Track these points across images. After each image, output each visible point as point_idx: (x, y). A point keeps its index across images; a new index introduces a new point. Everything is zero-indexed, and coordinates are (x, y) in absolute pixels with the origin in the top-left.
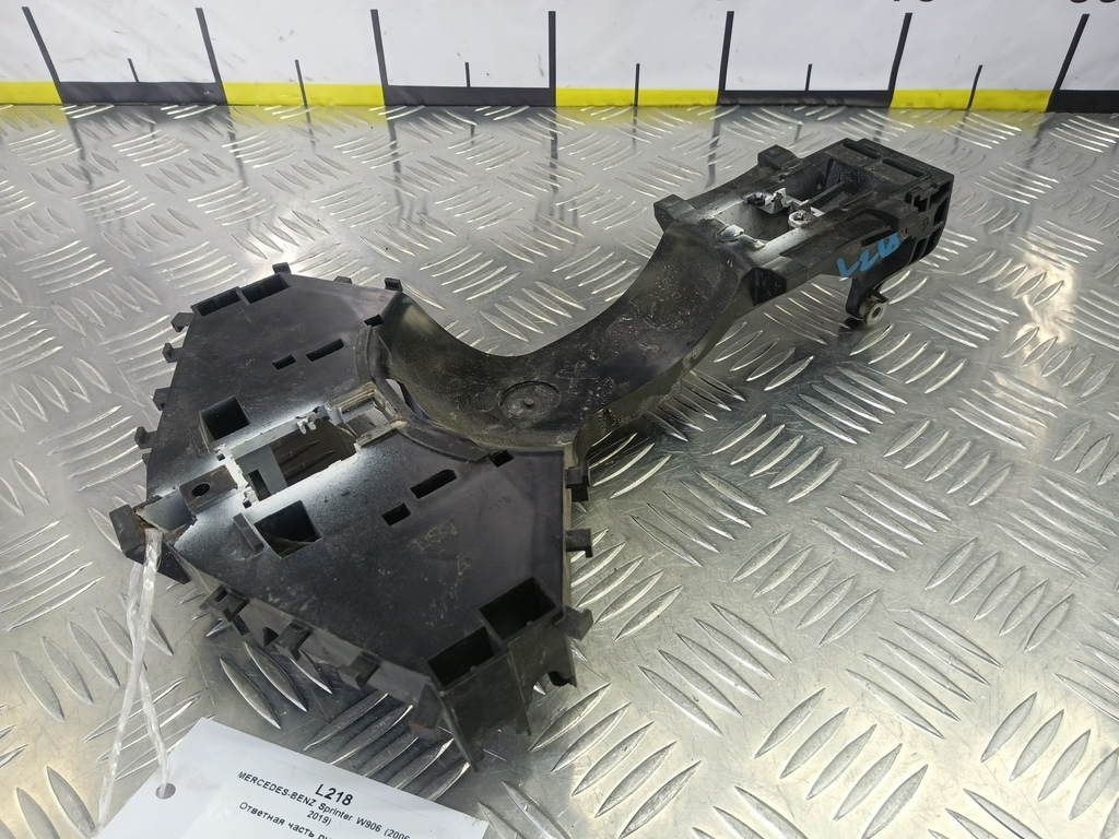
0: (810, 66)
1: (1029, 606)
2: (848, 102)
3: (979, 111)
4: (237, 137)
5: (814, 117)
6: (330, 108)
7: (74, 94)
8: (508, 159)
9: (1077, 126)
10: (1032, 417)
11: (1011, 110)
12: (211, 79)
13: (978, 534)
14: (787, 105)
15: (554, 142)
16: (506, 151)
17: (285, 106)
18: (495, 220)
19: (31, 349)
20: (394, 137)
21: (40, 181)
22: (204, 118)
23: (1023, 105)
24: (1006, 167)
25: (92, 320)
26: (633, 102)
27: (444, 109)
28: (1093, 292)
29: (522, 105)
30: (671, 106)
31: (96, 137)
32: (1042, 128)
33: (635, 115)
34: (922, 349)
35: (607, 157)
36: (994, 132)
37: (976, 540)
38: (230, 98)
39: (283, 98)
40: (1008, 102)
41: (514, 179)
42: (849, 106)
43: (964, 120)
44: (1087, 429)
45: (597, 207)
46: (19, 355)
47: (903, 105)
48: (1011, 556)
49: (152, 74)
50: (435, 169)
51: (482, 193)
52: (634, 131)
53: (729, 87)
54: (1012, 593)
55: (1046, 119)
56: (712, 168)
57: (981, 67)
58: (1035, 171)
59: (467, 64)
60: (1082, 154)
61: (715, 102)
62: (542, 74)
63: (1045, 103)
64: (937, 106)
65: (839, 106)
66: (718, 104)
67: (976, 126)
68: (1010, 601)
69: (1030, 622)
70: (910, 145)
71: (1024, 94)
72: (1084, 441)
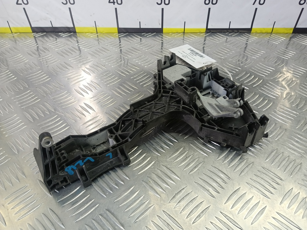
0: (230, 22)
1: (291, 166)
2: (240, 31)
3: (274, 33)
4: (79, 42)
5: (231, 35)
6: (104, 33)
7: (36, 30)
8: (151, 48)
9: (300, 37)
10: (290, 117)
11: (283, 33)
12: (72, 26)
13: (277, 147)
14: (224, 32)
15: (162, 43)
16: (151, 45)
17: (92, 33)
18: (149, 64)
19: (32, 100)
20: (120, 42)
21: (29, 54)
22: (70, 36)
23: (286, 32)
24: (282, 49)
25: (47, 92)
26: (183, 32)
27: (134, 34)
28: (305, 83)
29: (154, 33)
30: (193, 33)
31: (43, 42)
32: (291, 38)
33: (184, 35)
34: (262, 99)
36: (278, 39)
37: (277, 149)
38: (77, 31)
39: (91, 31)
40: (282, 31)
41: (153, 53)
42: (240, 32)
43: (270, 36)
44: (304, 120)
46: (29, 102)
47: (255, 32)
48: (286, 153)
49: (56, 25)
50: (132, 50)
51: (145, 57)
52: (184, 39)
53: (209, 27)
54: (286, 162)
55: (292, 36)
57: (275, 22)
58: (289, 50)
59: (140, 22)
60: (302, 45)
62: (160, 24)
63: (292, 31)
64: (263, 32)
65: (238, 32)
66: (206, 32)
67: (274, 38)
68: (286, 164)
69: (291, 170)
70: (257, 43)
71: (286, 29)
72: (303, 123)
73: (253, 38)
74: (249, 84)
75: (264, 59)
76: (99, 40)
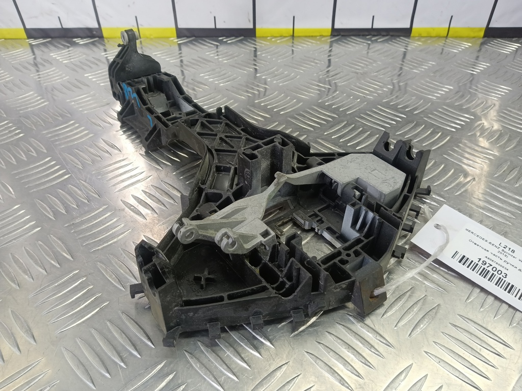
0: (373, 17)
2: (391, 33)
3: (452, 37)
4: (107, 50)
5: (376, 41)
6: (151, 39)
7: (32, 34)
8: (234, 57)
9: (497, 43)
10: (482, 159)
11: (467, 37)
12: (96, 26)
14: (363, 35)
15: (255, 51)
16: (233, 54)
18: (228, 82)
19: (10, 135)
20: (180, 49)
21: (17, 69)
22: (93, 43)
23: (472, 34)
24: (466, 59)
25: (39, 123)
26: (292, 34)
27: (204, 39)
28: (508, 108)
29: (240, 36)
30: (312, 36)
31: (43, 51)
32: (482, 44)
33: (293, 39)
34: (429, 132)
35: (280, 56)
36: (459, 46)
38: (105, 34)
40: (465, 34)
41: (236, 65)
42: (392, 35)
43: (446, 41)
44: (509, 163)
45: (276, 76)
47: (417, 35)
48: (476, 216)
49: (69, 24)
50: (200, 62)
51: (222, 71)
52: (293, 46)
53: (336, 26)
55: (483, 40)
56: (329, 60)
57: (452, 16)
58: (480, 61)
59: (215, 17)
60: (500, 54)
61: (330, 34)
62: (250, 21)
63: (482, 34)
64: (432, 35)
65: (387, 35)
66: (331, 35)
67: (450, 43)
70: (421, 51)
71: (472, 29)
72: (507, 169)
73: (414, 45)
74: (407, 110)
75: (434, 73)
76: (144, 48)
